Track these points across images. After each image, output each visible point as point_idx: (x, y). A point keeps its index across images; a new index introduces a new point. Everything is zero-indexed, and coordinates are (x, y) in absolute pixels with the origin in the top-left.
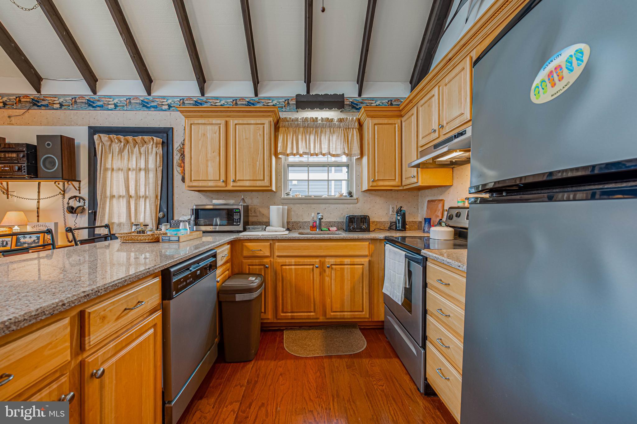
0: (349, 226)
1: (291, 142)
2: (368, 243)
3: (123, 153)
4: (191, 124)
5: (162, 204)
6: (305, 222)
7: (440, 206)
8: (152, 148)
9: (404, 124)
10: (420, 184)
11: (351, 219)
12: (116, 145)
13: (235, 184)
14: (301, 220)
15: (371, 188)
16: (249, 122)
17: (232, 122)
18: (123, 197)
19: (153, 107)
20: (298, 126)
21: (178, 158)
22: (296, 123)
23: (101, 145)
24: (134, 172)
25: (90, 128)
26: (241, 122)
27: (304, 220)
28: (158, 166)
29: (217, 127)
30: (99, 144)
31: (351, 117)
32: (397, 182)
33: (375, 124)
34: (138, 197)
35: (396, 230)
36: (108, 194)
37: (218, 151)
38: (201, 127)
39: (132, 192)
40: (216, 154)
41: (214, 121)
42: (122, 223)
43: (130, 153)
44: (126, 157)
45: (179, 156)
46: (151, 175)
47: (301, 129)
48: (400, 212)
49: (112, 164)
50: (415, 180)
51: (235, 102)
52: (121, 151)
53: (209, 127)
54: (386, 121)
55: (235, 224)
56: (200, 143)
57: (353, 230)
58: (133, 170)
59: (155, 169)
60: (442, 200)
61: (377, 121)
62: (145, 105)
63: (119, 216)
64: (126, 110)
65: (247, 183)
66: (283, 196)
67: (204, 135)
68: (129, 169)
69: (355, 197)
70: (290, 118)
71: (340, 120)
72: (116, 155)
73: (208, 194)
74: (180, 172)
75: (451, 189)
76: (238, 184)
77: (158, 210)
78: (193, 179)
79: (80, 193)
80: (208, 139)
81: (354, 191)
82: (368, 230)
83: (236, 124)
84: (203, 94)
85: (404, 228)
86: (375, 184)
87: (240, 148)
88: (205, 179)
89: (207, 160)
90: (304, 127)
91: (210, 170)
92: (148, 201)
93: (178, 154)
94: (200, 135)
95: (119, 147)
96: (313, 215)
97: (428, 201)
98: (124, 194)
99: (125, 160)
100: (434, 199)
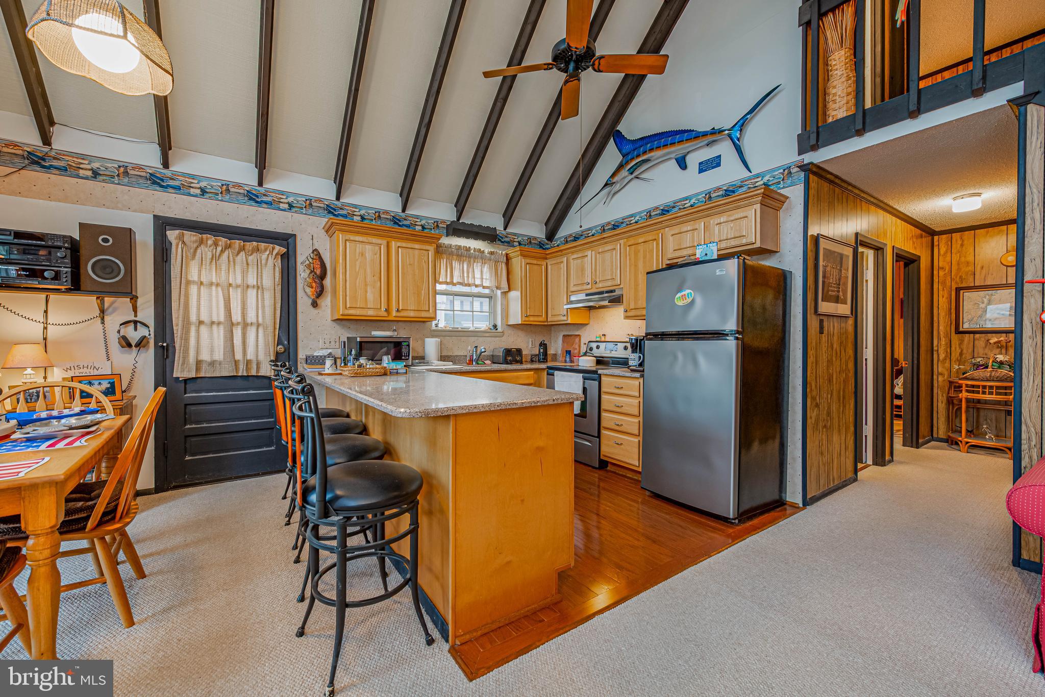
0: (506, 359)
1: (445, 269)
2: (532, 373)
3: (220, 261)
4: (346, 240)
5: (280, 334)
6: (457, 356)
7: (577, 340)
8: (267, 259)
9: (549, 267)
10: (569, 322)
11: (508, 352)
12: (206, 249)
13: (398, 314)
14: (451, 354)
15: (523, 323)
16: (413, 247)
17: (394, 244)
18: (219, 323)
19: (266, 203)
20: (451, 254)
21: (306, 275)
22: (450, 250)
23: (180, 246)
24: (239, 290)
25: (156, 218)
26: (404, 245)
27: (454, 354)
28: (276, 283)
29: (377, 248)
30: (177, 245)
31: (501, 250)
32: (543, 318)
33: (527, 263)
34: (245, 325)
35: (539, 362)
36: (193, 318)
37: (378, 275)
38: (358, 245)
39: (237, 317)
40: (376, 278)
41: (374, 240)
42: (216, 361)
43: (231, 263)
44: (224, 267)
45: (308, 273)
46: (268, 296)
47: (455, 257)
48: (543, 345)
49: (200, 275)
50: (565, 318)
51: (378, 215)
52: (215, 258)
53: (368, 247)
54: (535, 262)
55: (403, 358)
56: (358, 263)
57: (510, 363)
58: (238, 286)
59: (273, 288)
60: (579, 335)
61: (528, 261)
62: (252, 197)
63: (212, 351)
64: (222, 201)
65: (412, 314)
66: (434, 327)
67: (362, 255)
68: (230, 285)
69: (500, 329)
70: (444, 244)
71: (492, 253)
72: (208, 263)
73: (344, 322)
74: (310, 293)
75: (588, 327)
76: (402, 314)
77: (276, 342)
78: (348, 306)
79: (136, 316)
80: (367, 260)
81: (499, 324)
82: (521, 362)
83: (399, 247)
84: (338, 198)
85: (545, 360)
86: (527, 319)
87: (403, 273)
88: (364, 307)
89: (366, 285)
90: (458, 255)
91: (370, 296)
92: (261, 331)
93: (307, 271)
94: (357, 255)
95: (212, 252)
96: (469, 348)
97: (564, 336)
98: (222, 319)
99: (223, 272)
100: (570, 334)
